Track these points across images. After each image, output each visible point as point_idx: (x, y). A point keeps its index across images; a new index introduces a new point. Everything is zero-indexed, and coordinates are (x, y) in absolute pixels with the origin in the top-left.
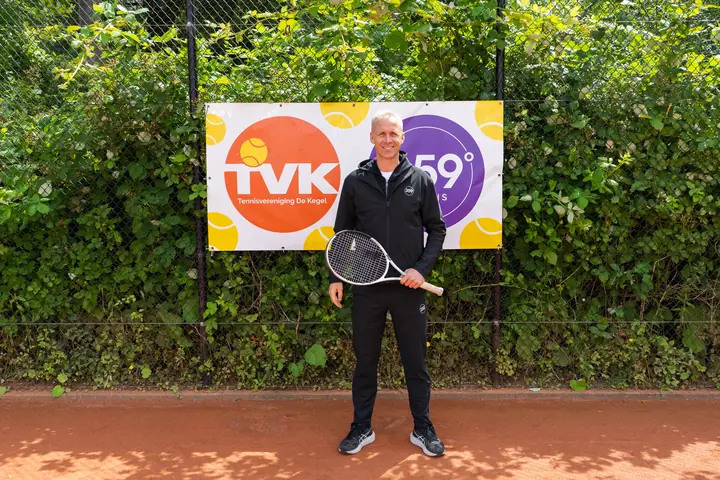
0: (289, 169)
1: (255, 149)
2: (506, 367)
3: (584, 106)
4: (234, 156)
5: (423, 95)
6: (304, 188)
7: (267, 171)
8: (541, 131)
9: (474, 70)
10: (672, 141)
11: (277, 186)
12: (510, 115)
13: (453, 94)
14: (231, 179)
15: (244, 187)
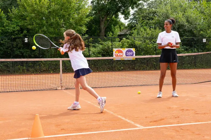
0: (120, 53)
1: (117, 52)
2: (136, 69)
3: (141, 49)
4: (115, 52)
5: (128, 48)
6: (121, 55)
7: (118, 54)
8: (137, 50)
9: (132, 46)
10: (147, 51)
11: (119, 55)
12: (135, 49)
13: (131, 48)
14: (115, 54)
15: (116, 55)
